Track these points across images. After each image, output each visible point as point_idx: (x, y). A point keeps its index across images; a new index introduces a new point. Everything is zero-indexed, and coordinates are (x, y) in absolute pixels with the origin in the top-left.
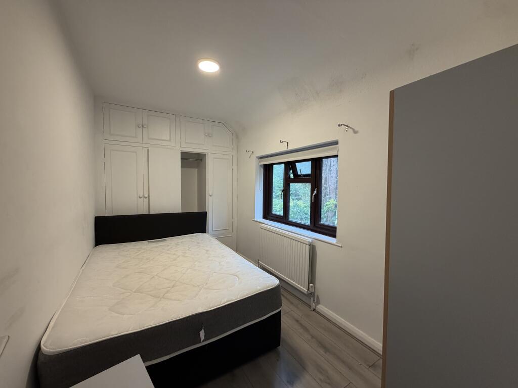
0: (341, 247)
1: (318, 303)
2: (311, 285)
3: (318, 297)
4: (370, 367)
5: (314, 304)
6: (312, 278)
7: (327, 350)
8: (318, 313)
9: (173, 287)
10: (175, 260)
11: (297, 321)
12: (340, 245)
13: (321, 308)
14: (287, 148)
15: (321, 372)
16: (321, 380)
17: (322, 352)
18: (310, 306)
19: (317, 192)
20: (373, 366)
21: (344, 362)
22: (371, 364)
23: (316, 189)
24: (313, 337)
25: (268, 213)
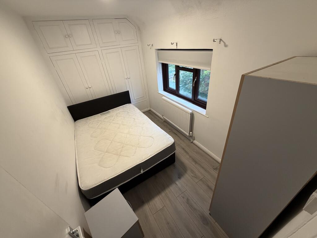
0: (208, 117)
1: (194, 139)
2: (191, 133)
3: (194, 137)
4: (215, 169)
5: (192, 140)
6: (191, 129)
7: (196, 162)
8: (194, 144)
9: (123, 147)
10: (119, 128)
11: (183, 149)
12: (207, 117)
13: (195, 142)
14: (177, 48)
15: (192, 173)
16: (192, 176)
17: (194, 163)
18: (190, 140)
19: (197, 79)
20: (216, 169)
21: (203, 168)
22: (215, 168)
23: (196, 78)
24: (190, 157)
25: (166, 86)
